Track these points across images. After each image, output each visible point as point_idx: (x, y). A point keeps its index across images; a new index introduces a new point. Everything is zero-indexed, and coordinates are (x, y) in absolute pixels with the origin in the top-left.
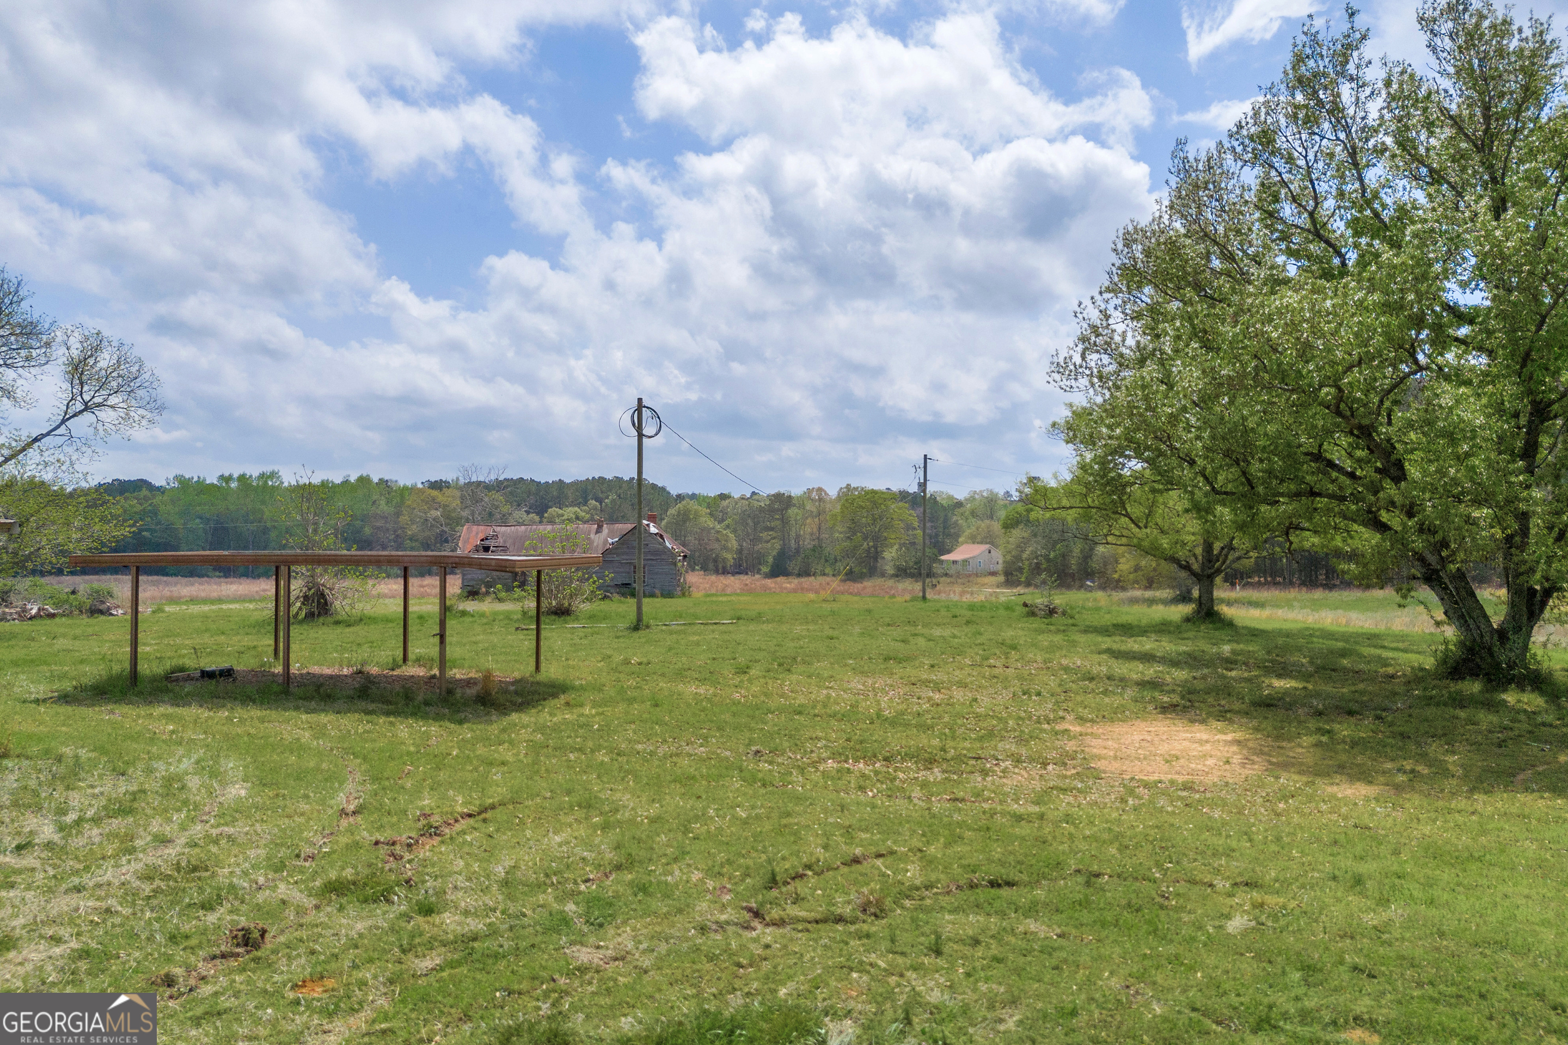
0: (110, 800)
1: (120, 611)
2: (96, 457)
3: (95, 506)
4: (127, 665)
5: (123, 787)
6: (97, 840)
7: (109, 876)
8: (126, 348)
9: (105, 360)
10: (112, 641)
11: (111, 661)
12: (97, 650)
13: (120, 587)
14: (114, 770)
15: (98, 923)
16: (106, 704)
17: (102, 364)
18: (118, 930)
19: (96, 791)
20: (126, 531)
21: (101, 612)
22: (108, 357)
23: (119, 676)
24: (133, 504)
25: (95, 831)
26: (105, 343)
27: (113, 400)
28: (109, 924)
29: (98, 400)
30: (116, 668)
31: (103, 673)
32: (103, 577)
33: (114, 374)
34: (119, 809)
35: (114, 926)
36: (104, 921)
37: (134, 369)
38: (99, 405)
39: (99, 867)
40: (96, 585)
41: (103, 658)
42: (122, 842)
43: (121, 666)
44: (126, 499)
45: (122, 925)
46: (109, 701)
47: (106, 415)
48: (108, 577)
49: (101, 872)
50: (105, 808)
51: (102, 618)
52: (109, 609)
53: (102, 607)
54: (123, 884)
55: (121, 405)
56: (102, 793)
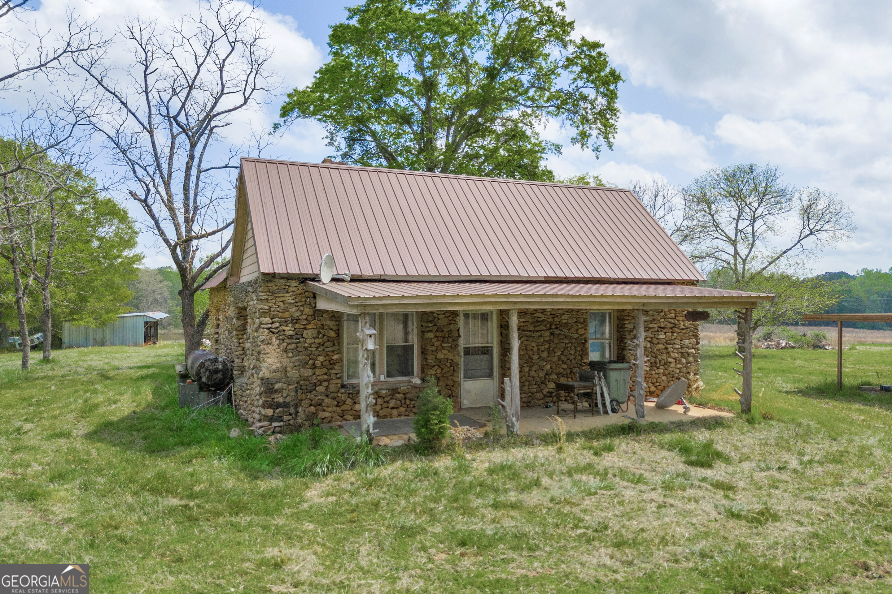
0: (828, 453)
1: (830, 347)
2: (817, 260)
3: (816, 287)
4: (836, 379)
5: (835, 447)
6: (821, 474)
7: (828, 496)
8: (833, 196)
9: (821, 204)
10: (826, 364)
11: (826, 375)
12: (817, 368)
13: (831, 334)
14: (830, 436)
15: (823, 521)
16: (824, 399)
17: (820, 207)
18: (834, 528)
19: (820, 446)
20: (833, 301)
21: (819, 347)
22: (823, 203)
23: (831, 384)
24: (837, 286)
25: (820, 469)
26: (821, 195)
27: (826, 227)
28: (829, 523)
29: (818, 228)
30: (829, 380)
31: (822, 381)
32: (820, 328)
33: (827, 212)
34: (833, 460)
35: (831, 525)
36: (826, 521)
37: (838, 208)
38: (817, 231)
39: (823, 489)
40: (816, 332)
41: (821, 373)
42: (835, 478)
43: (832, 377)
44: (833, 283)
45: (837, 526)
46: (825, 397)
47: (822, 236)
48: (823, 328)
49: (823, 492)
50: (825, 457)
51: (820, 350)
52: (824, 345)
53: (820, 344)
54: (836, 502)
55: (831, 229)
56: (823, 449)
